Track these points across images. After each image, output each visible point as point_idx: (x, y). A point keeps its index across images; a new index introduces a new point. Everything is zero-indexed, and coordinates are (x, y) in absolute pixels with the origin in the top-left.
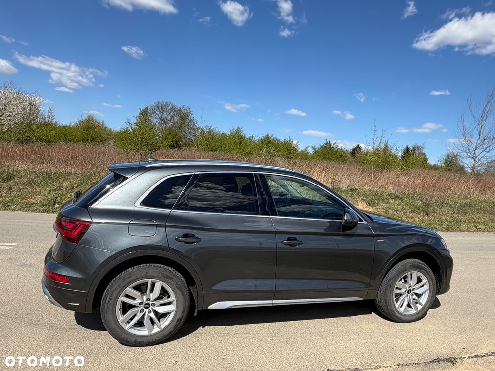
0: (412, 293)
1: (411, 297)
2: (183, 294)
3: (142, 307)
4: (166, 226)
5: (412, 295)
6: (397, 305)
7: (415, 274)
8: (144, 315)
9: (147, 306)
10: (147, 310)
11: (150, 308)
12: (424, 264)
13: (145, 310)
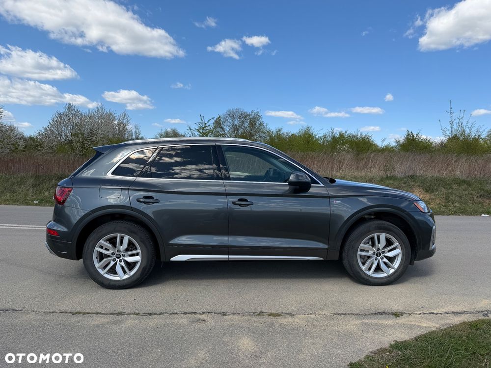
0: (382, 256)
1: (380, 260)
2: (146, 247)
3: (114, 257)
4: (129, 189)
5: (382, 258)
6: (363, 268)
7: (383, 236)
8: (116, 263)
9: (118, 257)
10: (119, 260)
11: (121, 258)
12: (394, 227)
13: (117, 259)
